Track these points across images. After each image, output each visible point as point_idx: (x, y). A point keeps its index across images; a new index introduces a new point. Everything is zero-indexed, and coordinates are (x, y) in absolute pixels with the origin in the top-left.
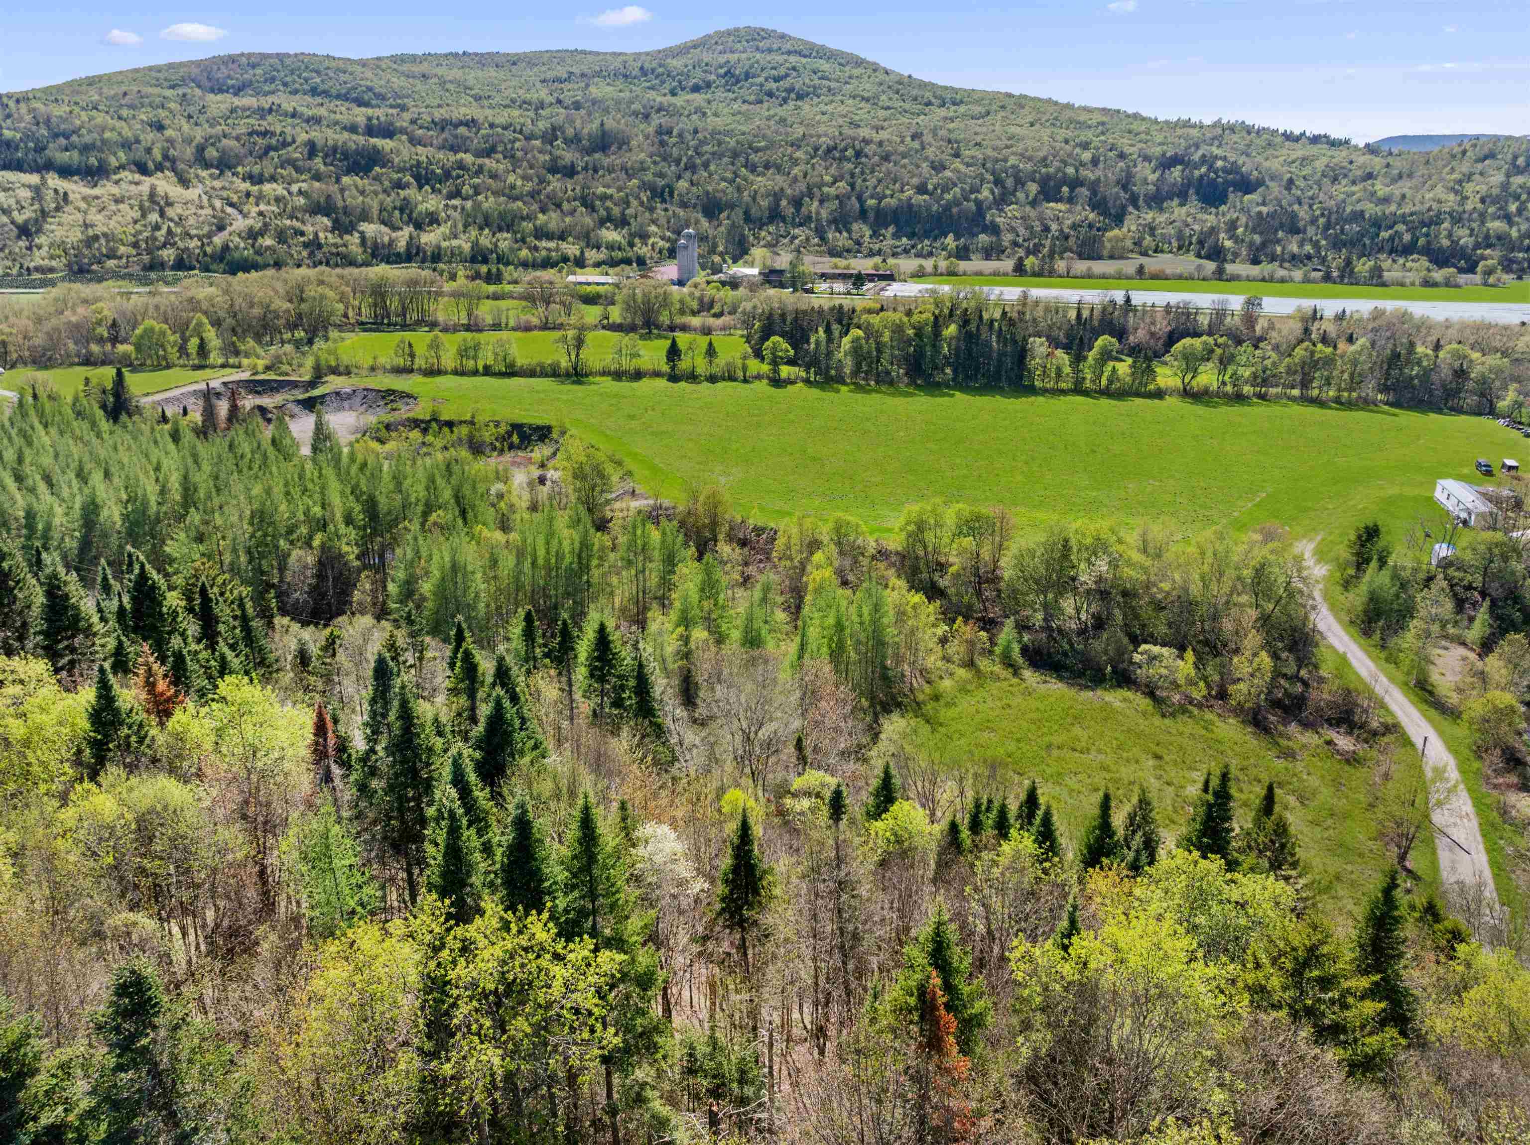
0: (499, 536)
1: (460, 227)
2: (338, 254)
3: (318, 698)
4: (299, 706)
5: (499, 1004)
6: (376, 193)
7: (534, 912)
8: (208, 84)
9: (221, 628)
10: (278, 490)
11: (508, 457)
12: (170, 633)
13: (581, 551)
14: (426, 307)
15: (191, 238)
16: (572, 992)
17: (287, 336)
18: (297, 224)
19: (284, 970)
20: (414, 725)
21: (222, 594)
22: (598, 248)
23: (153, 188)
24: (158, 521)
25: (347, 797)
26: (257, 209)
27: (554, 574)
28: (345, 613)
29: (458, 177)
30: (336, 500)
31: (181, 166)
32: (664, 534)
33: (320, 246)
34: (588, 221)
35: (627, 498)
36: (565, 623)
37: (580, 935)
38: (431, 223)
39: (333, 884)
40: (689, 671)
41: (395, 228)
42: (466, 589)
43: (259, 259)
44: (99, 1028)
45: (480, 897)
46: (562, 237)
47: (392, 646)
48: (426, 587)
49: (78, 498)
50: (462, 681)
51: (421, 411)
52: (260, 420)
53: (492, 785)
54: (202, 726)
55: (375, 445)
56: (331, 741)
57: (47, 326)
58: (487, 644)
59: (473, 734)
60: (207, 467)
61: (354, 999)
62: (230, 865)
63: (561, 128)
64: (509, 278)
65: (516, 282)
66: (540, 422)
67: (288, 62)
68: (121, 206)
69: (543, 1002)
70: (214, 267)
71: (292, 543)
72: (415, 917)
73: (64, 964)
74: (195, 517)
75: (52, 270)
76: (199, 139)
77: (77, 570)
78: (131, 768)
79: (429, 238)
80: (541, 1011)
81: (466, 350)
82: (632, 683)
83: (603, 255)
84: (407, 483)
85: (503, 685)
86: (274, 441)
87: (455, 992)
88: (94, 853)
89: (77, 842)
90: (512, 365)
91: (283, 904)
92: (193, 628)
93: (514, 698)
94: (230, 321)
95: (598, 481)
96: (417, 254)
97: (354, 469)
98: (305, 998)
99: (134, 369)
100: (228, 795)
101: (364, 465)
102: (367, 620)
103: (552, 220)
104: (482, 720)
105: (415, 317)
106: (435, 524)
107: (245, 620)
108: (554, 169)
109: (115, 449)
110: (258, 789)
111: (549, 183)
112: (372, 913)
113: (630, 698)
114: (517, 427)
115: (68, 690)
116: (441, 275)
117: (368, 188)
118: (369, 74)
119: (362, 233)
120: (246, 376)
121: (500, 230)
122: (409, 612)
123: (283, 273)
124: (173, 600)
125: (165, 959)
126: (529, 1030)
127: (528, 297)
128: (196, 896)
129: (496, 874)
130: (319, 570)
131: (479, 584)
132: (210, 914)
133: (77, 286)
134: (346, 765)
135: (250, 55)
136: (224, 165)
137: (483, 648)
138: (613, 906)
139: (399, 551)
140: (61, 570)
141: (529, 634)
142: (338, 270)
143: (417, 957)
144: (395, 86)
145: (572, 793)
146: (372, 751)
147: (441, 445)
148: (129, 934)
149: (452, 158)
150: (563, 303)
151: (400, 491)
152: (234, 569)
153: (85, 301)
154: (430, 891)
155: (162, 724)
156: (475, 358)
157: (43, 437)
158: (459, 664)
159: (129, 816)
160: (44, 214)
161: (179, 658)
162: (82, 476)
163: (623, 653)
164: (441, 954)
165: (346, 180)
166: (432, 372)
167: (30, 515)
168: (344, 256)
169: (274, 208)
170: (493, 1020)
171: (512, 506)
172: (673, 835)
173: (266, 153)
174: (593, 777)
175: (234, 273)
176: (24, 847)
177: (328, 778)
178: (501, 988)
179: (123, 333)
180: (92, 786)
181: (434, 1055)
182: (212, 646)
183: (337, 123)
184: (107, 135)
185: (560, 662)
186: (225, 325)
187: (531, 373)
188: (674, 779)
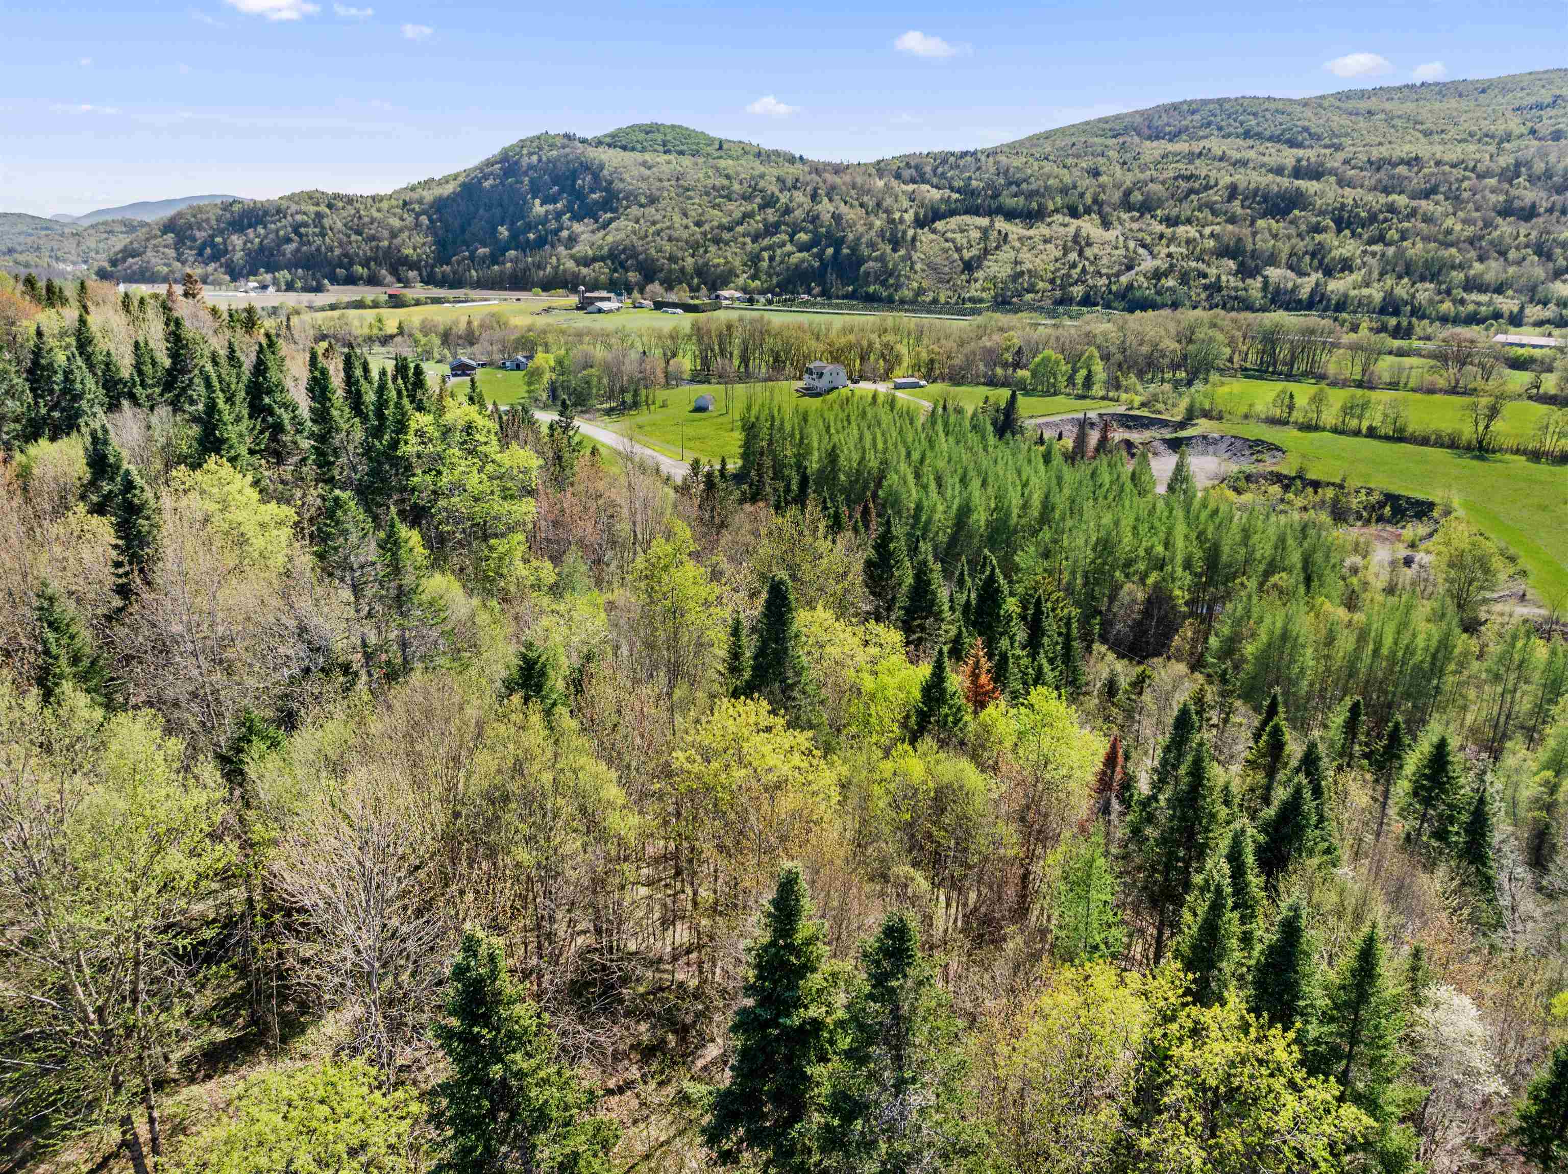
0: (1342, 613)
1: (1375, 275)
2: (1236, 298)
3: (1115, 730)
4: (1096, 732)
5: (1216, 1105)
6: (1289, 237)
7: (1279, 1025)
8: (1147, 132)
9: (1046, 640)
10: (1127, 523)
11: (1374, 529)
12: (1001, 634)
13: (1437, 651)
14: (1317, 358)
15: (1101, 276)
16: (1301, 1131)
17: (1168, 375)
18: (1201, 266)
19: (1021, 974)
20: (1203, 786)
21: (1053, 610)
22: (1545, 304)
23: (1079, 229)
24: (1016, 531)
25: (1119, 834)
26: (1166, 251)
27: (1397, 669)
28: (1161, 655)
29: (1386, 220)
30: (1180, 543)
31: (1107, 209)
32: (1554, 653)
33: (1220, 289)
34: (1539, 272)
35: (1513, 601)
36: (1397, 726)
37: (1327, 1075)
38: (1342, 270)
39: (1085, 912)
40: (1547, 826)
41: (1301, 274)
42: (1292, 661)
43: (1159, 299)
44: (865, 955)
45: (1226, 986)
46: (1499, 290)
47: (1200, 700)
48: (1250, 649)
49: (957, 501)
50: (1264, 756)
51: (1287, 468)
52: (1124, 453)
53: (1269, 875)
54: (1007, 725)
55: (1231, 494)
56: (1118, 776)
57: (967, 349)
58: (1303, 727)
59: (1261, 814)
60: (1067, 491)
61: (1075, 1031)
62: (1000, 859)
63: (1528, 164)
64: (1421, 334)
65: (1428, 338)
66: (1421, 496)
67: (1227, 106)
68: (1048, 246)
69: (1264, 1126)
70: (1116, 304)
71: (1127, 576)
72: (1154, 978)
73: (855, 890)
74: (1046, 535)
75: (981, 301)
76: (1128, 183)
77: (942, 561)
78: (943, 744)
79: (1336, 286)
80: (1259, 1134)
81: (1352, 408)
82: (1465, 817)
83: (1550, 312)
84: (1255, 538)
85: (1308, 774)
86: (1133, 476)
87: (1174, 1071)
88: (898, 807)
89: (888, 792)
90: (1402, 430)
91: (1036, 913)
92: (1021, 635)
93: (1317, 792)
94: (1119, 357)
95: (1479, 574)
96: (1320, 301)
97: (1204, 515)
98: (1032, 1008)
99: (1027, 393)
100: (1014, 795)
101: (1216, 512)
102: (1181, 668)
103: (1492, 270)
104: (1276, 803)
105: (1303, 367)
106: (1275, 586)
107: (1068, 638)
108: (1506, 212)
109: (996, 462)
110: (1041, 798)
111: (1496, 228)
112: (1114, 956)
113: (1457, 833)
114: (1391, 498)
115: (911, 662)
116: (1342, 326)
117: (1282, 231)
118: (1308, 113)
119: (1266, 277)
120: (1121, 410)
121: (1423, 279)
122: (1225, 672)
123: (1179, 313)
124: (1011, 605)
125: (928, 920)
126: (1240, 1147)
127: (1442, 357)
128: (966, 876)
129: (1249, 968)
130: (1147, 609)
131: (1308, 657)
132: (973, 896)
133: (998, 315)
134: (1126, 803)
135: (1191, 103)
136: (1146, 208)
137: (1295, 728)
138: (1374, 1062)
139: (1229, 606)
140: (930, 558)
141: (1351, 727)
142: (1234, 314)
143: (1146, 1018)
144: (1334, 125)
145: (1358, 917)
146: (1154, 798)
147: (1300, 505)
148: (906, 886)
149: (1383, 199)
150: (1482, 366)
151: (1246, 545)
152: (1069, 590)
153: (1001, 330)
154: (1176, 958)
155: (975, 713)
156: (1360, 417)
157: (944, 444)
158: (1264, 738)
159: (931, 785)
160: (986, 251)
161: (1004, 657)
162: (964, 481)
163: (1462, 781)
164: (1169, 1026)
165: (1261, 223)
166: (1308, 427)
167: (919, 508)
168: (1242, 300)
169: (1184, 250)
170: (1205, 1117)
171: (1365, 584)
172: (1474, 1012)
173: (1187, 196)
174: (1388, 908)
175: (1131, 311)
176: (850, 783)
177: (1106, 810)
178: (1222, 1089)
179: (1024, 360)
180: (909, 748)
181: (1136, 1123)
182: (1033, 656)
183: (1262, 166)
184: (1051, 182)
185: (1381, 768)
186: (1113, 360)
187: (1424, 441)
188: (1492, 946)
